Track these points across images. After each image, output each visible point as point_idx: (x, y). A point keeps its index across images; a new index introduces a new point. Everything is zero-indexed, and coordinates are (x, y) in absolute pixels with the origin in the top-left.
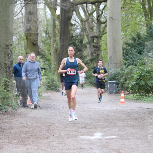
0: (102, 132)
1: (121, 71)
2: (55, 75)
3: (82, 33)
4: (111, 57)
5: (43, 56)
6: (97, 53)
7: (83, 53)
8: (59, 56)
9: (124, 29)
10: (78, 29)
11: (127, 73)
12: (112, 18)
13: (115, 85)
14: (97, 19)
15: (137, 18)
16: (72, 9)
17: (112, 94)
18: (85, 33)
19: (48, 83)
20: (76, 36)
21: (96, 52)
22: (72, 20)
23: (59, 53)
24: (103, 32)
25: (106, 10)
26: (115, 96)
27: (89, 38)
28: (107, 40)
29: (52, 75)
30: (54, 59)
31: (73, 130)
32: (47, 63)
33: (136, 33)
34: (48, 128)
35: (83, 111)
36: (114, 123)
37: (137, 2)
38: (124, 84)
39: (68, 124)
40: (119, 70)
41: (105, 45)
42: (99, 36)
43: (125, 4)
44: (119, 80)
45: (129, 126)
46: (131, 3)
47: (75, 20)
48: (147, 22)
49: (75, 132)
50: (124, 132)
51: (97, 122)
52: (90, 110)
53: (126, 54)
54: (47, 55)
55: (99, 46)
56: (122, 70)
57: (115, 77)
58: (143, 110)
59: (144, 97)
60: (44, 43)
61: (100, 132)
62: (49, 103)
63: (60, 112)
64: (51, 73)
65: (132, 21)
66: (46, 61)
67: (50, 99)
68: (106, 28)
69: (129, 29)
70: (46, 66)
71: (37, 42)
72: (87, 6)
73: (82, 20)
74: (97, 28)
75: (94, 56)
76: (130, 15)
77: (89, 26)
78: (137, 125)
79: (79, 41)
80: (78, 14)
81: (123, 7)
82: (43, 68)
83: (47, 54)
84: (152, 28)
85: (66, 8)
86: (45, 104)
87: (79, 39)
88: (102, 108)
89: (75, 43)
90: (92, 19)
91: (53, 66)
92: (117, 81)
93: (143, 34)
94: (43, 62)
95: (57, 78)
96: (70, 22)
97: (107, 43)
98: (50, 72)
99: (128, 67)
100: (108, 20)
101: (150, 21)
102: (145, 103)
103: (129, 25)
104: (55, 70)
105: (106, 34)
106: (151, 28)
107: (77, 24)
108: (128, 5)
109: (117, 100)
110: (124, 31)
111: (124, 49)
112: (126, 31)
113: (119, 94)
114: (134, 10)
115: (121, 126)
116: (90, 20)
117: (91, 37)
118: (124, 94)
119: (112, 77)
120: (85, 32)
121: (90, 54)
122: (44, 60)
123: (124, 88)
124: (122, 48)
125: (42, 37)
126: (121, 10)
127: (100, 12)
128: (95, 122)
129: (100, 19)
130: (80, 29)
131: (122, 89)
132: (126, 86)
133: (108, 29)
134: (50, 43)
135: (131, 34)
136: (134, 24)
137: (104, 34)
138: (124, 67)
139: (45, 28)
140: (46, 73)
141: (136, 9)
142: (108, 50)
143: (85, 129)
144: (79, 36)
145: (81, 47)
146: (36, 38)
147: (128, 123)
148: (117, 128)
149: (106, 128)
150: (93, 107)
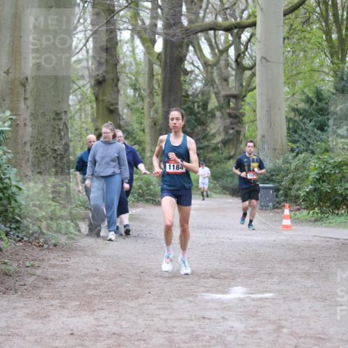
0: (246, 285)
1: (283, 164)
3: (206, 89)
4: (263, 136)
5: (129, 135)
6: (236, 128)
7: (208, 128)
9: (290, 81)
10: (198, 80)
11: (295, 169)
12: (265, 59)
13: (271, 192)
14: (236, 61)
15: (315, 58)
16: (186, 40)
17: (265, 209)
18: (211, 89)
19: (140, 188)
20: (195, 95)
21: (233, 126)
22: (186, 62)
23: (161, 129)
24: (248, 85)
25: (254, 44)
26: (271, 214)
27: (220, 99)
28: (256, 103)
30: (151, 140)
31: (187, 282)
33: (314, 89)
34: (138, 278)
35: (209, 244)
36: (269, 268)
37: (315, 27)
38: (290, 189)
40: (279, 162)
41: (252, 112)
42: (240, 95)
43: (292, 31)
44: (280, 182)
45: (299, 274)
46: (303, 29)
47: (193, 64)
48: (336, 66)
49: (192, 285)
50: (289, 285)
51: (236, 266)
52: (223, 242)
53: (293, 130)
54: (136, 132)
55: (238, 114)
57: (273, 175)
58: (328, 241)
59: (330, 217)
60: (131, 109)
61: (242, 286)
62: (140, 229)
65: (305, 65)
66: (135, 144)
67: (143, 220)
68: (254, 78)
69: (299, 82)
71: (116, 107)
72: (215, 36)
73: (206, 64)
74: (236, 79)
75: (232, 134)
76: (302, 53)
77: (220, 74)
78: (315, 271)
79: (201, 104)
80: (199, 51)
81: (288, 38)
83: (136, 130)
84: (345, 79)
85: (174, 39)
87: (201, 101)
88: (245, 237)
89: (191, 109)
90: (227, 60)
91: (148, 155)
92: (276, 185)
93: (326, 91)
96: (182, 66)
97: (256, 108)
99: (298, 158)
100: (258, 63)
101: (341, 66)
102: (332, 227)
103: (299, 74)
105: (255, 91)
106: (343, 79)
107: (197, 71)
108: (296, 34)
109: (276, 221)
110: (291, 87)
111: (289, 120)
112: (294, 85)
113: (280, 210)
114: (309, 43)
116: (222, 63)
117: (223, 96)
118: (291, 211)
119: (266, 177)
120: (211, 87)
121: (221, 130)
122: (131, 141)
123: (290, 198)
124: (286, 117)
125: (127, 97)
126: (283, 43)
127: (242, 47)
128: (233, 266)
129: (241, 62)
130: (202, 81)
131: (286, 201)
132: (293, 194)
133: (257, 80)
134: (143, 109)
135: (303, 91)
136: (309, 71)
137: (249, 91)
138: (290, 156)
139: (134, 78)
141: (312, 41)
142: (258, 122)
143: (213, 280)
144: (200, 96)
145: (204, 116)
146: (115, 99)
147: (297, 268)
148: (275, 277)
149: (254, 277)
150: (227, 236)
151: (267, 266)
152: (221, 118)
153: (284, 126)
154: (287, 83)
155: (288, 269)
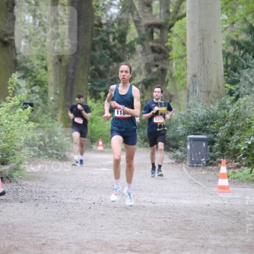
1: (219, 110)
2: (56, 120)
3: (124, 16)
4: (195, 76)
5: (27, 73)
6: (161, 66)
8: (67, 73)
9: (228, 6)
10: (114, 5)
11: (234, 116)
13: (204, 144)
17: (197, 166)
18: (131, 17)
19: (41, 140)
20: (110, 24)
21: (157, 63)
23: (67, 67)
24: (177, 12)
26: (204, 172)
27: (141, 29)
28: (185, 34)
29: (50, 119)
30: (56, 79)
32: (37, 91)
34: (39, 252)
36: (202, 239)
38: (228, 141)
39: (88, 242)
40: (214, 108)
41: (181, 47)
42: (166, 24)
44: (215, 133)
45: (239, 247)
51: (161, 237)
52: (144, 207)
53: (233, 69)
54: (37, 69)
55: (165, 49)
56: (223, 107)
57: (206, 124)
62: (41, 190)
63: (70, 210)
64: (46, 114)
66: (35, 85)
67: (45, 180)
68: (183, 4)
69: (240, 7)
70: (35, 98)
71: (12, 38)
74: (160, 4)
75: (155, 73)
79: (117, 35)
82: (28, 102)
83: (36, 67)
86: (31, 191)
87: (117, 31)
88: (172, 201)
89: (105, 41)
91: (52, 98)
92: (211, 136)
94: (26, 87)
95: (63, 127)
97: (186, 40)
98: (44, 112)
99: (237, 103)
104: (57, 107)
105: (184, 20)
109: (209, 181)
110: (229, 14)
111: (227, 55)
112: (234, 10)
113: (215, 167)
115: (221, 247)
117: (145, 26)
118: (228, 168)
119: (197, 126)
120: (130, 14)
122: (30, 82)
123: (227, 152)
124: (224, 52)
128: (157, 237)
130: (119, 6)
131: (222, 156)
132: (232, 148)
133: (188, 6)
135: (245, 19)
137: (178, 19)
138: (228, 100)
139: (33, 2)
140: (35, 115)
142: (188, 57)
144: (116, 25)
145: (121, 51)
146: (9, 28)
147: (236, 240)
148: (209, 250)
149: (183, 251)
150: (150, 199)
151: (199, 236)
152: (142, 52)
153: (221, 63)
154: (224, 9)
155: (225, 240)
